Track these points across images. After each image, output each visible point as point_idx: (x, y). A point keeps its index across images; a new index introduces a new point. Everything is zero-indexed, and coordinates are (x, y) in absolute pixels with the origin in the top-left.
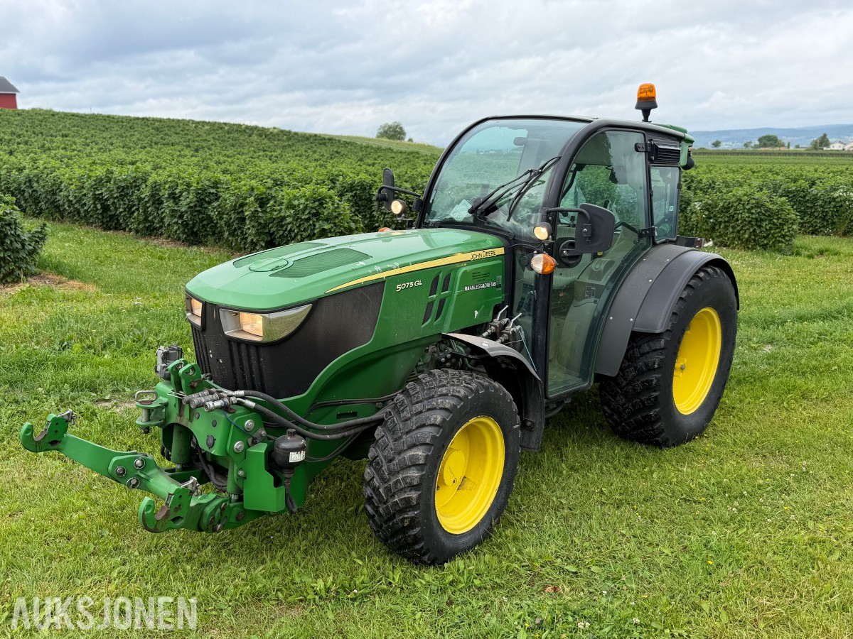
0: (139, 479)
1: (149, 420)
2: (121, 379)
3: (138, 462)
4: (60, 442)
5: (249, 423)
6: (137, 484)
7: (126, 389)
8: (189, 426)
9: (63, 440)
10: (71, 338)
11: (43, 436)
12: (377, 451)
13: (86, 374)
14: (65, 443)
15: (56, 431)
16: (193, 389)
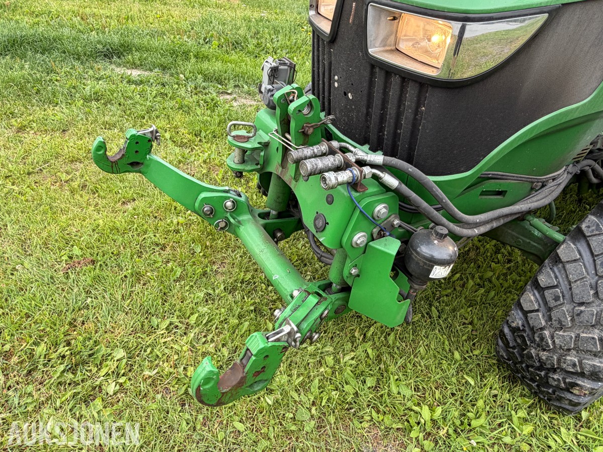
0: (228, 224)
1: (243, 161)
2: (242, 76)
3: (229, 204)
4: (142, 164)
5: (381, 209)
6: (226, 226)
7: (244, 86)
8: (292, 185)
9: (146, 162)
10: (212, 36)
11: (121, 155)
12: (556, 277)
13: (217, 69)
14: (148, 166)
15: (137, 152)
16: (306, 139)
